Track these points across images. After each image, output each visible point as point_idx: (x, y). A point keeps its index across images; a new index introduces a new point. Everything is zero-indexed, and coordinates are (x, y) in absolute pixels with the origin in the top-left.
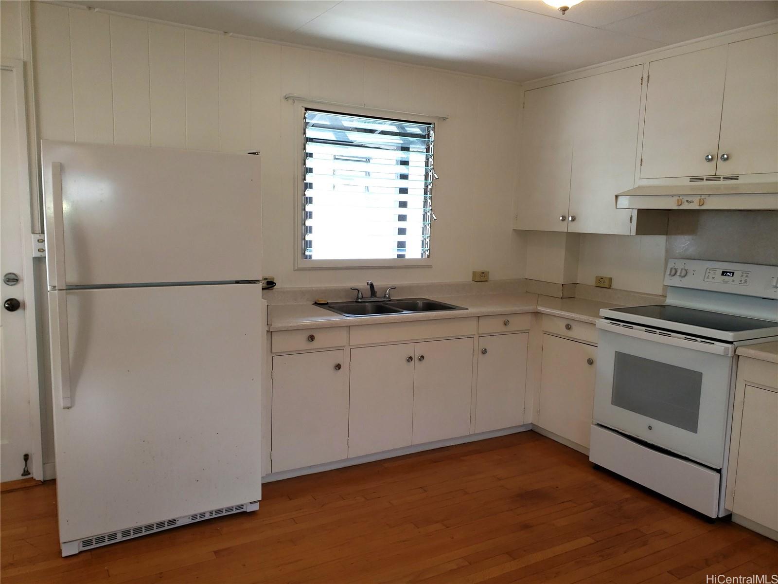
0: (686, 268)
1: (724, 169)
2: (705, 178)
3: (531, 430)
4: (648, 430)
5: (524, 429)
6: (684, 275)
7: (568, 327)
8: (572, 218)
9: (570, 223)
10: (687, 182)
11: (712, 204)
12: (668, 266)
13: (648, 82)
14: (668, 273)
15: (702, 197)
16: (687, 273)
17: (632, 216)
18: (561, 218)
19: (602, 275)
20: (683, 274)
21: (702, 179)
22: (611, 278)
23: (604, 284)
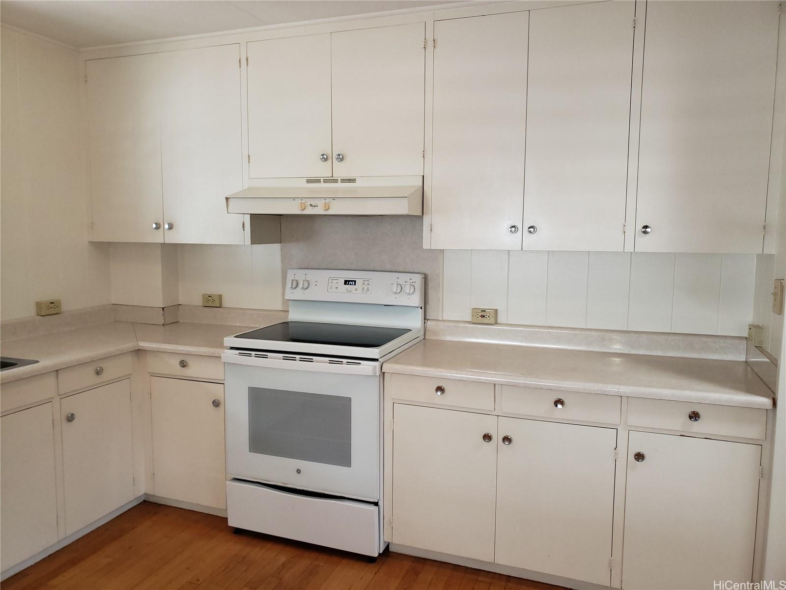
0: (307, 279)
1: (340, 170)
2: (322, 179)
3: (144, 501)
4: (297, 474)
5: (135, 504)
6: (307, 286)
7: (183, 364)
8: (169, 225)
9: (168, 233)
10: (303, 184)
11: (337, 209)
12: (288, 278)
13: (247, 65)
14: (290, 286)
15: (303, 201)
16: (309, 284)
17: (244, 222)
18: (154, 226)
19: (209, 293)
20: (305, 286)
21: (319, 181)
22: (221, 295)
23: (213, 303)
